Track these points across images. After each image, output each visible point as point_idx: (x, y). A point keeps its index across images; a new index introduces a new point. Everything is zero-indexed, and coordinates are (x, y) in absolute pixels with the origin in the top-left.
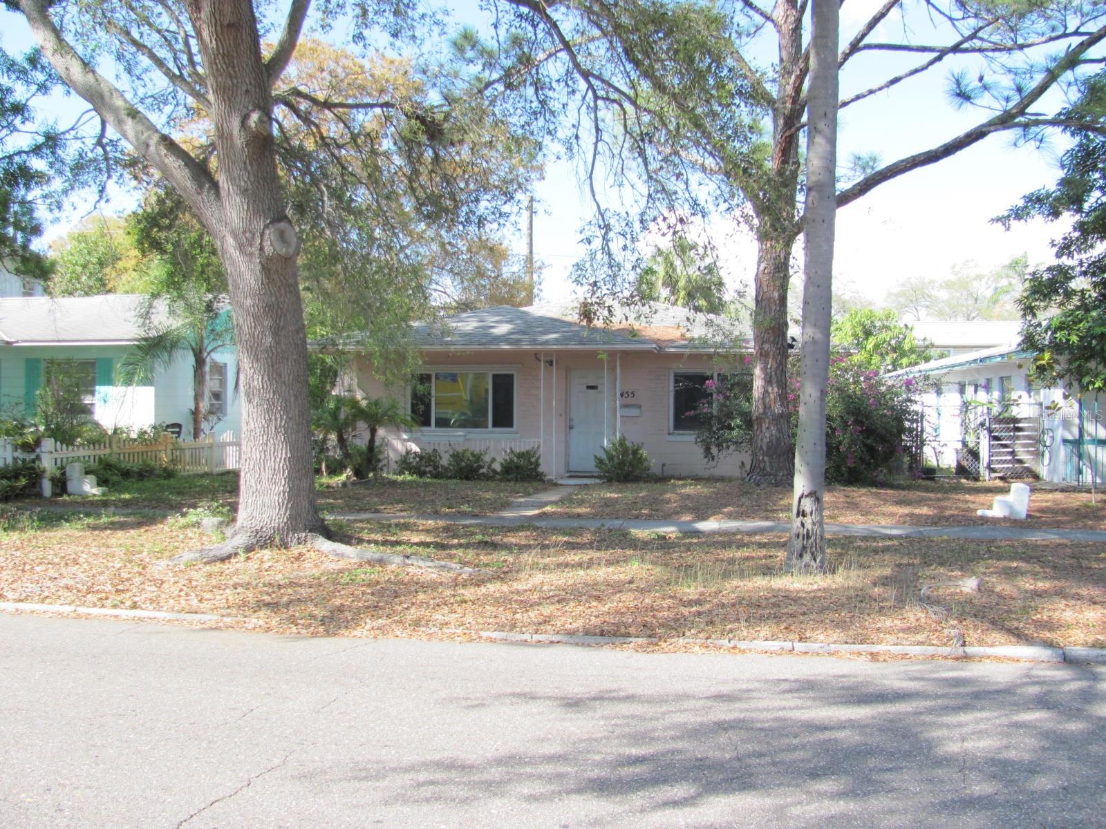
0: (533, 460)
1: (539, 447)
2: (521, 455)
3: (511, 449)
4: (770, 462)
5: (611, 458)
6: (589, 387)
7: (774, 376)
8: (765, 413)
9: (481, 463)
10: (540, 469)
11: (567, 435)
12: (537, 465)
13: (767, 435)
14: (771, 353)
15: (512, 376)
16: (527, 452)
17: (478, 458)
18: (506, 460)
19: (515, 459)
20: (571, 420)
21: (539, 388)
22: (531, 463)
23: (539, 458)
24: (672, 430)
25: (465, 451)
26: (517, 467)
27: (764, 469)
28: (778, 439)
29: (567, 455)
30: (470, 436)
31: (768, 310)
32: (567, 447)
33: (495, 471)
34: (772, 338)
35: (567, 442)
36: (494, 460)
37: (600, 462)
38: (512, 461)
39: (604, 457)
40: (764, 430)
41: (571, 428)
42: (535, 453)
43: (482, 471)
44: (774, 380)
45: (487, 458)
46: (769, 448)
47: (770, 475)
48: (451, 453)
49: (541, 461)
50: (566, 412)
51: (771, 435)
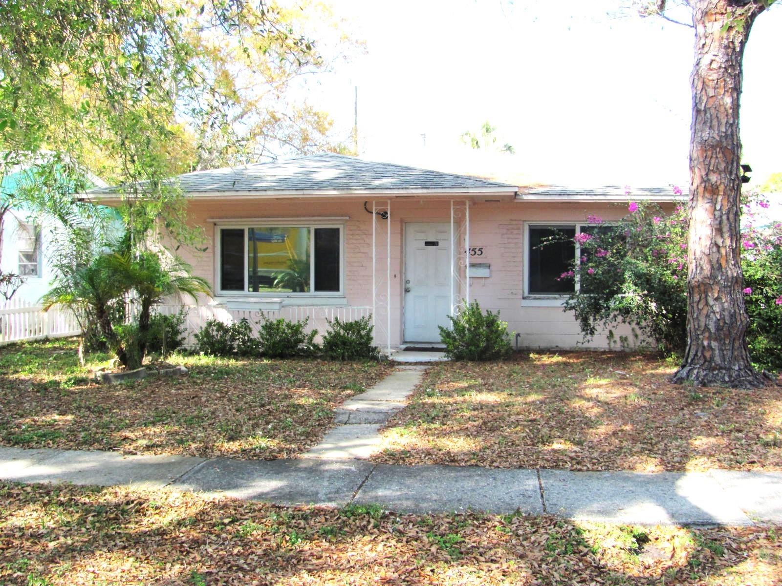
0: (363, 333)
1: (370, 317)
2: (348, 327)
3: (336, 319)
4: (721, 350)
5: (460, 330)
6: (428, 244)
7: (725, 221)
8: (713, 277)
9: (300, 336)
10: (373, 344)
11: (403, 300)
12: (370, 339)
13: (717, 309)
14: (722, 188)
15: (338, 230)
16: (356, 322)
17: (296, 330)
18: (330, 333)
19: (342, 332)
20: (407, 282)
21: (369, 245)
22: (362, 337)
23: (370, 330)
24: (526, 294)
25: (279, 322)
26: (344, 343)
27: (712, 358)
28: (733, 316)
29: (403, 323)
30: (287, 301)
31: (715, 123)
32: (403, 314)
33: (316, 346)
34: (722, 166)
35: (403, 308)
36: (315, 332)
37: (447, 334)
38: (337, 334)
39: (451, 327)
40: (711, 302)
41: (407, 291)
42: (366, 324)
43: (300, 346)
44: (726, 229)
45: (307, 331)
46: (719, 329)
47: (721, 368)
48: (263, 323)
49: (373, 334)
50: (401, 272)
51: (723, 310)
